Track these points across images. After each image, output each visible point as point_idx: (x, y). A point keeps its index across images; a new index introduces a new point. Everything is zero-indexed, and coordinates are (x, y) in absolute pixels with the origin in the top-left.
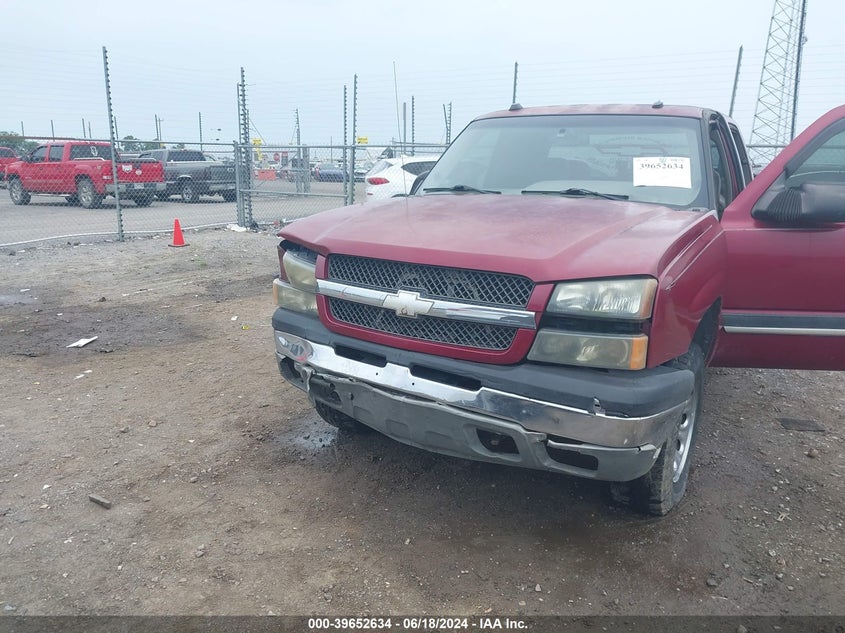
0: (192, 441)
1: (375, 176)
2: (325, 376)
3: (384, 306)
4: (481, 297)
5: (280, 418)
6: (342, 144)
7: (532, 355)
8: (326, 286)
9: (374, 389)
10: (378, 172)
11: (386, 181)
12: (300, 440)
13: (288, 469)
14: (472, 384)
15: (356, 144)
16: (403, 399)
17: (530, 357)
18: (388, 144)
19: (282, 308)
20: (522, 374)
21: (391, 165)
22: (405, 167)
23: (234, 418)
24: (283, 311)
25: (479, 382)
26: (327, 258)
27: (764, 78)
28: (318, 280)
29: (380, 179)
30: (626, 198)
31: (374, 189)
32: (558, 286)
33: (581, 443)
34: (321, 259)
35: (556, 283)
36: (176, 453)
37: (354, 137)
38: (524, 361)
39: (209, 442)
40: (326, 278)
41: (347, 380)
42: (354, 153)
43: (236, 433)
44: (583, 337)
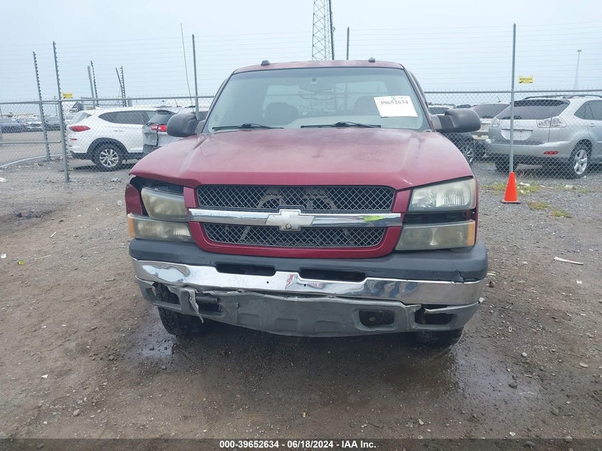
0: (46, 376)
1: (76, 125)
2: (211, 292)
3: (267, 224)
4: (339, 207)
5: (116, 336)
6: (38, 100)
7: (400, 246)
8: (201, 213)
9: (266, 296)
10: (78, 121)
11: (88, 129)
12: (146, 353)
13: (157, 379)
14: (357, 276)
15: (62, 99)
16: (296, 299)
17: (397, 248)
18: (78, 99)
19: (137, 239)
20: (396, 262)
21: (89, 115)
22: (101, 117)
23: (72, 345)
24: (139, 242)
25: (364, 274)
26: (195, 189)
27: (314, 53)
28: (190, 210)
29: (81, 127)
30: (380, 126)
31: (77, 135)
32: (414, 190)
33: (445, 306)
34: (189, 191)
35: (412, 189)
36: (38, 392)
37: (60, 93)
38: (394, 252)
39: (63, 373)
40: (198, 207)
41: (236, 292)
42: (61, 106)
43: (84, 359)
44: (434, 228)
